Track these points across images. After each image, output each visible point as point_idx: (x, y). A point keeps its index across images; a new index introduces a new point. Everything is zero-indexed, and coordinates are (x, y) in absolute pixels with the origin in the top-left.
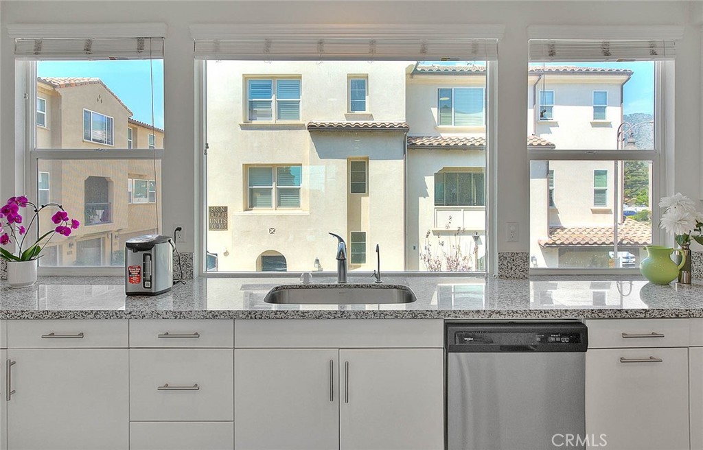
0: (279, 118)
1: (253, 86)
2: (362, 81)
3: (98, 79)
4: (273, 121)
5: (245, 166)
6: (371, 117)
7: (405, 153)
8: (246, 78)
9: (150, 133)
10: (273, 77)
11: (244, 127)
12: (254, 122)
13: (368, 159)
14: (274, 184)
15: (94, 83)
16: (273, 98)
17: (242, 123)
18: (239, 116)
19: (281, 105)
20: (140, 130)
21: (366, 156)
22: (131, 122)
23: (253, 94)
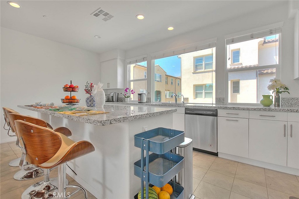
0: (205, 69)
1: (197, 60)
2: (238, 51)
3: (158, 65)
4: (203, 70)
5: (194, 85)
6: (241, 64)
7: (257, 77)
8: (194, 58)
9: (171, 78)
10: (203, 56)
11: (193, 73)
12: (197, 71)
13: (239, 80)
14: (203, 91)
15: (157, 66)
16: (203, 63)
17: (193, 72)
18: (192, 69)
19: (206, 65)
20: (169, 77)
21: (239, 79)
22: (166, 75)
23: (197, 62)
